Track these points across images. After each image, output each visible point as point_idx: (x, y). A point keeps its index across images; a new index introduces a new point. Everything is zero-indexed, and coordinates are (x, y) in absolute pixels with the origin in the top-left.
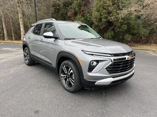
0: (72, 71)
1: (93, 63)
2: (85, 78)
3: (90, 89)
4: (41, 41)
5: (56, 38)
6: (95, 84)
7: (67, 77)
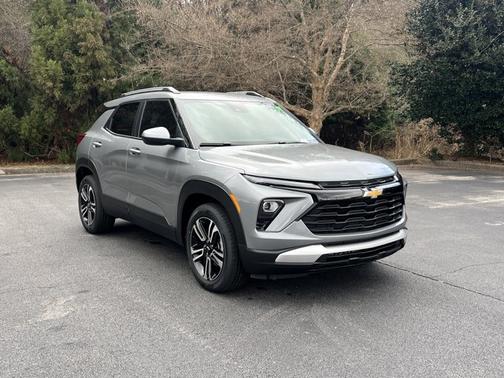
0: (215, 229)
1: (269, 205)
2: (250, 245)
3: (264, 277)
4: (134, 153)
5: (179, 145)
6: (277, 260)
7: (205, 251)
